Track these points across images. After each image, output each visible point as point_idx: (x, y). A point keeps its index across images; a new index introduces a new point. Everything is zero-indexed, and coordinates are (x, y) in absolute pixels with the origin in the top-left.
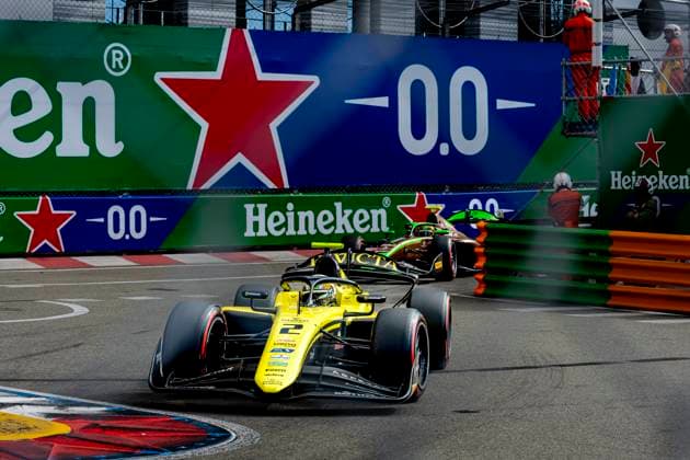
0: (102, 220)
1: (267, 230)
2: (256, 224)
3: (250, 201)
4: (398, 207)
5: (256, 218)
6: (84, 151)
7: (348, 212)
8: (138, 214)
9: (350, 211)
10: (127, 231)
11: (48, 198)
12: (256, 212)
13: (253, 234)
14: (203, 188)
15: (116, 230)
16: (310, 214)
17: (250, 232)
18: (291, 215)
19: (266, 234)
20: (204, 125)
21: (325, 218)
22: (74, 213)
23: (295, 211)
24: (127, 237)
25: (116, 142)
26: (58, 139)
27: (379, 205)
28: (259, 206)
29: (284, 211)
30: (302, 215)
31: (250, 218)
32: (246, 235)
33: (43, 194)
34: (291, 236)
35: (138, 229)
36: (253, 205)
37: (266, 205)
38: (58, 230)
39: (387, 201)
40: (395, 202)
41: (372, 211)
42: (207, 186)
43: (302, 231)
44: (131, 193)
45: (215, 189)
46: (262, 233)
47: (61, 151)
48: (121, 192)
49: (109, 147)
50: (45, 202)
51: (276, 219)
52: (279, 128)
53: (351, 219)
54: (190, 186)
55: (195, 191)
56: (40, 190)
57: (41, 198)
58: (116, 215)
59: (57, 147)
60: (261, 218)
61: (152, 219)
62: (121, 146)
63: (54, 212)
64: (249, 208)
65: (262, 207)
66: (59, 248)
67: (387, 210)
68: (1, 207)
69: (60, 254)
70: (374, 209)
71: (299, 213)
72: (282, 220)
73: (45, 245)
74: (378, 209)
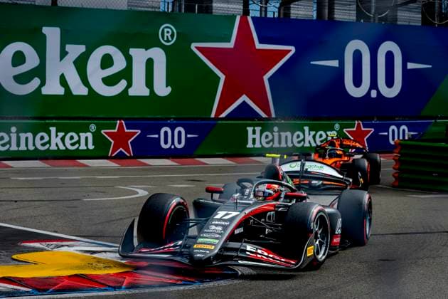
0: (157, 136)
1: (261, 144)
2: (254, 140)
3: (250, 126)
4: (345, 130)
5: (254, 136)
6: (146, 92)
7: (313, 133)
8: (180, 133)
9: (314, 133)
10: (173, 143)
11: (123, 122)
13: (252, 146)
15: (166, 142)
17: (250, 145)
19: (260, 146)
20: (222, 77)
22: (139, 131)
23: (279, 132)
24: (173, 147)
25: (167, 86)
26: (130, 85)
27: (332, 129)
28: (256, 128)
29: (272, 132)
31: (250, 136)
32: (248, 146)
33: (120, 119)
35: (180, 142)
36: (252, 128)
37: (260, 128)
38: (129, 142)
39: (337, 126)
40: (342, 127)
41: (328, 133)
42: (223, 115)
43: (283, 145)
44: (175, 119)
45: (228, 117)
47: (132, 92)
48: (169, 119)
49: (162, 89)
50: (121, 124)
51: (267, 137)
52: (270, 79)
53: (314, 137)
54: (213, 115)
55: (216, 118)
56: (119, 116)
57: (118, 122)
59: (130, 90)
61: (189, 136)
62: (169, 89)
63: (126, 131)
64: (250, 129)
65: (258, 129)
66: (129, 153)
67: (337, 132)
68: (93, 127)
69: (130, 157)
70: (329, 131)
71: (282, 133)
72: (270, 137)
73: (121, 151)
74: (331, 131)
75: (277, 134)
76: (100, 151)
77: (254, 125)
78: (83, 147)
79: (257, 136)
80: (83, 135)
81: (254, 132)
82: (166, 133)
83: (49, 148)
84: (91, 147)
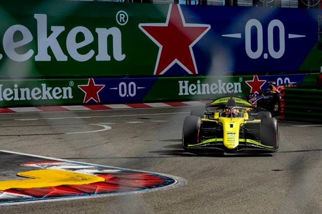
0: (116, 88)
1: (189, 92)
2: (184, 90)
3: (181, 80)
4: (246, 81)
5: (184, 87)
6: (108, 58)
7: (224, 84)
8: (132, 86)
10: (128, 93)
11: (93, 79)
13: (183, 94)
14: (161, 74)
15: (123, 93)
17: (181, 93)
20: (161, 47)
22: (104, 85)
23: (201, 84)
24: (128, 96)
25: (122, 54)
26: (96, 53)
27: (238, 81)
28: (185, 82)
29: (196, 84)
31: (181, 87)
33: (90, 77)
36: (182, 82)
38: (97, 93)
39: (241, 79)
40: (244, 79)
42: (162, 73)
43: (204, 93)
44: (129, 76)
45: (166, 74)
46: (186, 93)
47: (98, 58)
48: (125, 76)
49: (119, 56)
50: (91, 81)
51: (193, 87)
52: (193, 48)
53: (225, 87)
54: (155, 73)
55: (157, 75)
56: (89, 75)
57: (89, 79)
59: (96, 57)
61: (138, 88)
62: (124, 56)
63: (95, 85)
64: (181, 82)
65: (186, 82)
66: (98, 100)
67: (241, 82)
69: (98, 104)
70: (235, 82)
71: (202, 85)
72: (195, 88)
73: (92, 99)
74: (237, 82)
75: (200, 85)
76: (77, 99)
77: (183, 80)
78: (65, 97)
79: (186, 87)
80: (65, 89)
81: (184, 84)
82: (123, 86)
83: (41, 99)
84: (71, 97)
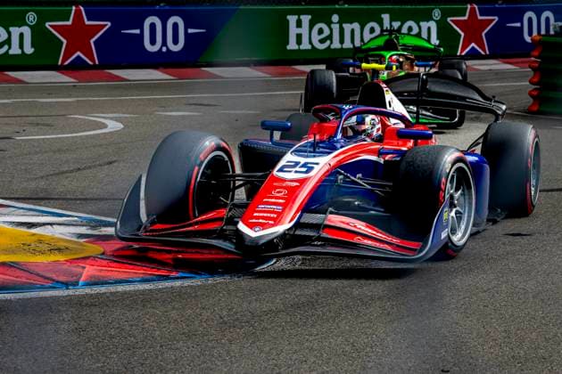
0: (137, 31)
1: (311, 43)
2: (299, 38)
3: (293, 12)
4: (449, 19)
5: (299, 31)
7: (396, 24)
8: (175, 26)
9: (399, 24)
10: (164, 43)
11: (82, 8)
12: (299, 24)
13: (296, 47)
15: (153, 42)
16: (356, 26)
17: (292, 45)
18: (336, 27)
19: (309, 47)
21: (372, 30)
22: (109, 24)
23: (340, 23)
24: (164, 49)
27: (429, 18)
28: (302, 17)
29: (329, 23)
30: (347, 27)
31: (293, 31)
32: (289, 47)
33: (76, 4)
34: (335, 50)
35: (176, 41)
36: (297, 17)
37: (310, 17)
38: (92, 41)
39: (437, 14)
40: (445, 14)
41: (422, 24)
43: (348, 45)
44: (168, 3)
46: (305, 46)
48: (158, 3)
50: (78, 12)
51: (321, 31)
57: (74, 8)
58: (153, 26)
60: (304, 30)
61: (190, 31)
63: (87, 23)
64: (292, 19)
65: (306, 19)
66: (93, 60)
67: (436, 21)
68: (32, 17)
69: (94, 67)
70: (423, 21)
71: (344, 25)
72: (326, 32)
73: (79, 57)
74: (428, 21)
75: (338, 26)
76: (44, 57)
77: (299, 13)
78: (15, 50)
80: (15, 31)
84: (29, 50)
